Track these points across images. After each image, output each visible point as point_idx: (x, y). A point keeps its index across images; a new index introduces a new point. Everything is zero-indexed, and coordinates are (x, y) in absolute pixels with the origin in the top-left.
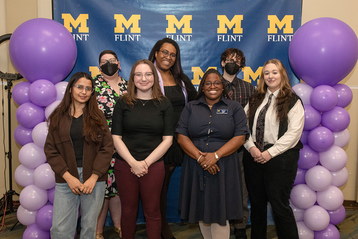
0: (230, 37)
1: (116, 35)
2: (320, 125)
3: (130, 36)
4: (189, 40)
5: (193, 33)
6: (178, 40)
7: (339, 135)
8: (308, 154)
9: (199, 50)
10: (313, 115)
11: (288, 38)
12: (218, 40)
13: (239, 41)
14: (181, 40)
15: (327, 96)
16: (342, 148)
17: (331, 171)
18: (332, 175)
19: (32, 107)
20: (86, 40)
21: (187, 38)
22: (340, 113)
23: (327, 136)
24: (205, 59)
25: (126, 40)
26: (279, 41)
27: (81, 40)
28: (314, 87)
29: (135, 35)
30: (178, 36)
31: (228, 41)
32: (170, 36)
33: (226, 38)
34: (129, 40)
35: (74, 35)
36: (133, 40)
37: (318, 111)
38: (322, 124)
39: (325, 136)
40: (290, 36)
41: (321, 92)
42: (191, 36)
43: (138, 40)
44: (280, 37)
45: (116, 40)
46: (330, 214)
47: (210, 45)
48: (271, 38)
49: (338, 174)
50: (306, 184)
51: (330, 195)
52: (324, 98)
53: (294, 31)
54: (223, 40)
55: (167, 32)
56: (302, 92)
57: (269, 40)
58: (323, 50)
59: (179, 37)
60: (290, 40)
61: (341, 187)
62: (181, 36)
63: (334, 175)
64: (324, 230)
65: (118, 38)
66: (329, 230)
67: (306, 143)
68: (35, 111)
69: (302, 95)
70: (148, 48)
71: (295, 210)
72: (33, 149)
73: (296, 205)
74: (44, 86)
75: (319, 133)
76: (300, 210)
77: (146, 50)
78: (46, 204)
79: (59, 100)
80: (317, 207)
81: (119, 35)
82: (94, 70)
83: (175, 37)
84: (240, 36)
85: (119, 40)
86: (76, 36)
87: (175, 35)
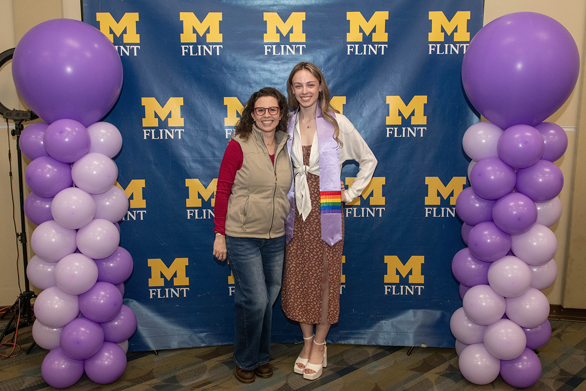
0: (367, 47)
2: (514, 191)
4: (301, 53)
5: (307, 42)
6: (283, 54)
7: (545, 206)
8: (494, 237)
10: (503, 174)
11: (461, 49)
12: (349, 53)
13: (383, 53)
14: (287, 54)
15: (526, 142)
16: (548, 227)
17: (530, 265)
18: (532, 272)
19: (51, 165)
20: (135, 55)
21: (297, 50)
22: (547, 170)
23: (525, 209)
25: (200, 54)
26: (446, 53)
27: (128, 55)
28: (504, 128)
29: (214, 46)
30: (282, 46)
32: (270, 46)
33: (361, 49)
34: (204, 55)
35: (116, 47)
36: (211, 54)
37: (511, 167)
38: (516, 189)
39: (521, 208)
40: (465, 45)
41: (517, 136)
42: (305, 46)
43: (218, 54)
44: (449, 47)
45: (183, 54)
46: (526, 333)
47: (334, 60)
48: (434, 49)
49: (541, 269)
50: (489, 284)
51: (528, 303)
52: (520, 145)
53: (471, 37)
54: (357, 53)
55: (265, 41)
56: (484, 136)
57: (430, 53)
58: (519, 66)
59: (285, 48)
60: (465, 53)
61: (545, 290)
62: (288, 47)
63: (535, 270)
64: (518, 359)
66: (525, 358)
67: (491, 219)
68: (55, 170)
69: (484, 141)
70: (235, 67)
71: (470, 325)
72: (53, 231)
73: (471, 318)
74: (68, 129)
75: (512, 204)
76: (477, 327)
77: (232, 69)
78: (77, 317)
79: (94, 152)
80: (506, 322)
81: (187, 46)
82: (150, 104)
83: (278, 49)
84: (383, 46)
85: (187, 54)
86: (119, 48)
87: (278, 46)
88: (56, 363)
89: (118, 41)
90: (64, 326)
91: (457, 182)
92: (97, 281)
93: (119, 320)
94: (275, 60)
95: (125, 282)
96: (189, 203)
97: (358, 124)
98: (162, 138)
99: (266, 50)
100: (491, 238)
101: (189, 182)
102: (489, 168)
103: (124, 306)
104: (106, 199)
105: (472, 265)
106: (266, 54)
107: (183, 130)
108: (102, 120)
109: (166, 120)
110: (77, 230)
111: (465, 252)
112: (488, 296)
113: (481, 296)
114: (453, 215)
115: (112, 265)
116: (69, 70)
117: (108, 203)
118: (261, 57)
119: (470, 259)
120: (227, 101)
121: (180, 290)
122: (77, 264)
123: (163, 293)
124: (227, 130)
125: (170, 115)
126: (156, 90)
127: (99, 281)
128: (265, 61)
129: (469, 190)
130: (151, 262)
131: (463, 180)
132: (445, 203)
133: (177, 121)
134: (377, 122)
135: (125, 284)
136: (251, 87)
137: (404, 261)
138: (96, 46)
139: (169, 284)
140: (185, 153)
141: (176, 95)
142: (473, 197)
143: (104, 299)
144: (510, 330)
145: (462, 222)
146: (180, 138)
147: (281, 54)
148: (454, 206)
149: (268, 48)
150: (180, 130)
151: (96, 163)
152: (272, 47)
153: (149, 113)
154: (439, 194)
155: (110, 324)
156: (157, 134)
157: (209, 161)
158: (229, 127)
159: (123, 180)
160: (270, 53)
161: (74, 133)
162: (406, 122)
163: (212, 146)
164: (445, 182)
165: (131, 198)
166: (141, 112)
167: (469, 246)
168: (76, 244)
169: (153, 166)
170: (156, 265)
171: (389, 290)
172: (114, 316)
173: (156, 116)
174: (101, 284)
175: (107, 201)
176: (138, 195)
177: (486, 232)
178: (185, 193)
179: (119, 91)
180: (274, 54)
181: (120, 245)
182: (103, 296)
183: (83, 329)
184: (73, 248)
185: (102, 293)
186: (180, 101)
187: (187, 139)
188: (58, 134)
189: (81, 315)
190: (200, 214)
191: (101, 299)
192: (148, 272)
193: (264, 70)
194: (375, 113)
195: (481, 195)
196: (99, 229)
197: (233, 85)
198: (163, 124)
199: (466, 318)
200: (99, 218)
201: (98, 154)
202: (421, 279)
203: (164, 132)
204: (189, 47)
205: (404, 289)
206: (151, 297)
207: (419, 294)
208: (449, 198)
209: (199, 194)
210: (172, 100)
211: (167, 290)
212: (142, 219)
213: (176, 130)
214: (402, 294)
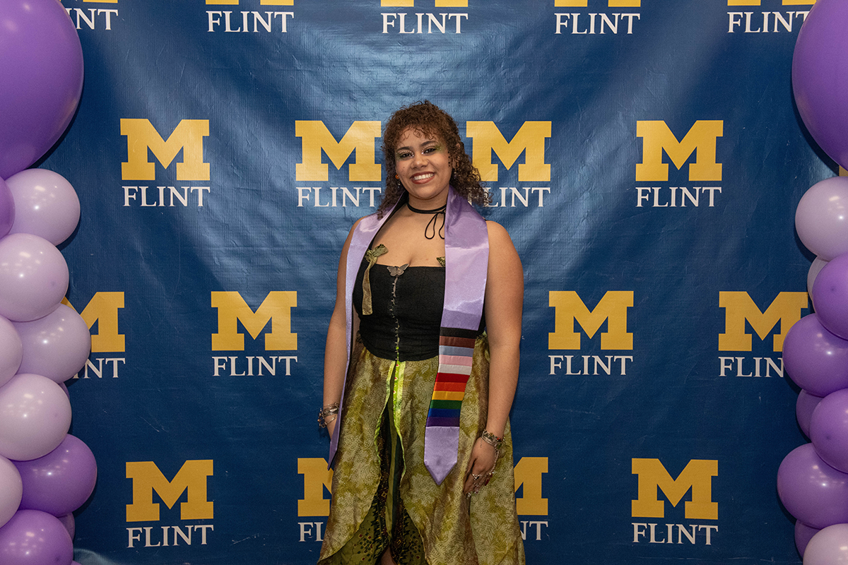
0: (598, 19)
1: (210, 13)
3: (257, 15)
4: (458, 31)
5: (472, 7)
6: (420, 31)
9: (492, 67)
11: (798, 21)
12: (558, 31)
13: (630, 31)
14: (430, 32)
20: (108, 27)
21: (451, 23)
24: (512, 95)
25: (246, 30)
26: (766, 30)
27: (93, 28)
29: (276, 13)
30: (420, 16)
31: (592, 31)
32: (395, 15)
33: (584, 23)
34: (256, 30)
35: (68, 10)
36: (268, 28)
40: (806, 14)
42: (466, 15)
43: (284, 30)
44: (772, 17)
45: (211, 29)
47: (529, 44)
48: (739, 23)
54: (575, 31)
55: (384, 4)
56: (841, 207)
57: (731, 30)
59: (425, 19)
62: (431, 17)
65: (218, 22)
69: (841, 218)
70: (320, 59)
77: (314, 62)
79: (20, 232)
81: (220, 13)
82: (138, 132)
83: (411, 21)
84: (631, 16)
85: (220, 28)
86: (73, 14)
87: (411, 13)
91: (788, 305)
92: (19, 509)
94: (404, 44)
95: (77, 513)
96: (219, 342)
97: (577, 180)
98: (162, 204)
99: (385, 24)
101: (217, 299)
103: (74, 564)
104: (44, 332)
105: (822, 480)
106: (385, 31)
107: (208, 188)
108: (35, 165)
109: (172, 166)
111: (804, 453)
114: (781, 374)
115: (50, 474)
117: (45, 342)
118: (374, 37)
119: (816, 467)
120: (303, 128)
121: (193, 529)
123: (156, 536)
124: (300, 190)
125: (180, 157)
126: (152, 101)
127: (22, 508)
128: (379, 47)
129: (812, 320)
130: (134, 470)
131: (800, 300)
132: (762, 347)
133: (196, 169)
134: (617, 174)
135: (75, 517)
136: (352, 99)
137: (675, 470)
139: (170, 515)
140: (212, 238)
141: (194, 114)
142: (820, 335)
143: (35, 546)
145: (797, 389)
146: (201, 204)
147: (416, 31)
148: (780, 354)
149: (390, 19)
150: (200, 189)
151: (25, 255)
152: (398, 17)
153: (136, 151)
154: (749, 329)
156: (152, 196)
157: (260, 254)
158: (306, 184)
159: (78, 295)
160: (394, 30)
162: (679, 176)
163: (268, 222)
164: (763, 303)
165: (94, 330)
166: (119, 149)
167: (813, 440)
169: (143, 264)
170: (143, 474)
171: (643, 533)
173: (151, 157)
174: (28, 516)
175: (44, 337)
176: (110, 324)
178: (210, 320)
179: (75, 103)
180: (402, 31)
181: (70, 432)
182: (32, 541)
185: (30, 534)
186: (203, 127)
187: (216, 207)
190: (242, 366)
191: (26, 548)
192: (125, 491)
193: (381, 64)
194: (612, 157)
195: (836, 332)
196: (28, 396)
197: (315, 95)
198: (166, 176)
200: (27, 373)
201: (30, 237)
202: (712, 511)
203: (167, 193)
204: (224, 15)
205: (675, 530)
206: (131, 545)
207: (708, 542)
208: (770, 337)
209: (239, 323)
210: (185, 124)
211: (165, 529)
212: (116, 375)
213: (192, 188)
214: (670, 541)
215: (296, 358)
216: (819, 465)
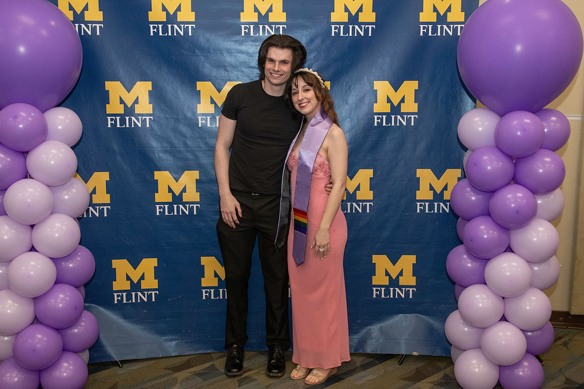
0: (353, 28)
1: (151, 26)
2: (512, 182)
5: (288, 22)
6: (261, 34)
7: (546, 199)
8: (491, 232)
10: (500, 163)
11: (455, 30)
12: (333, 35)
13: (370, 35)
14: (266, 35)
15: (524, 130)
16: (550, 221)
17: (530, 262)
18: (532, 270)
19: (3, 153)
20: (98, 34)
21: (277, 30)
22: (548, 160)
23: (524, 201)
25: (170, 34)
26: (439, 34)
27: (90, 34)
28: (502, 115)
29: (186, 26)
30: (261, 26)
31: (351, 35)
32: (248, 26)
33: (346, 30)
34: (175, 35)
35: (77, 25)
36: (182, 33)
37: (510, 157)
38: (515, 180)
39: (520, 200)
40: (459, 26)
41: (515, 123)
42: (285, 26)
43: (190, 34)
44: (442, 28)
45: (152, 34)
46: (527, 337)
47: (318, 42)
48: (425, 30)
49: (542, 267)
50: (486, 284)
51: (528, 304)
52: (519, 133)
53: (466, 17)
54: (342, 35)
55: (242, 20)
56: (480, 123)
57: (421, 34)
58: (519, 48)
59: (264, 28)
60: (459, 34)
61: (548, 289)
62: (267, 27)
63: (536, 268)
64: (517, 364)
65: (155, 30)
66: (526, 364)
67: (487, 213)
68: (8, 159)
69: (480, 129)
70: (209, 49)
71: (466, 329)
72: (6, 227)
73: (467, 321)
74: (23, 114)
75: (509, 196)
76: (474, 330)
77: (206, 51)
78: (32, 323)
79: (51, 140)
80: (504, 324)
81: (156, 25)
82: (114, 88)
83: (256, 29)
84: (370, 27)
85: (156, 34)
86: (80, 27)
87: (256, 25)
88: (8, 375)
89: (79, 18)
90: (18, 334)
91: (452, 175)
92: (55, 283)
93: (79, 327)
94: (253, 41)
95: (86, 285)
96: (158, 198)
97: (344, 112)
98: (128, 126)
99: (243, 31)
100: (488, 233)
101: (158, 175)
102: (486, 158)
103: (84, 310)
104: (65, 192)
105: (468, 263)
106: (243, 34)
107: (152, 118)
108: (59, 105)
109: (133, 106)
110: (32, 226)
111: (460, 249)
112: (485, 296)
113: (478, 296)
114: (447, 211)
115: (71, 265)
116: (22, 49)
117: (66, 197)
118: (237, 38)
119: (465, 256)
120: (200, 85)
121: (147, 293)
122: (33, 263)
123: (129, 297)
124: (200, 118)
125: (136, 101)
126: (121, 73)
127: (57, 282)
128: (241, 43)
129: (465, 182)
130: (117, 264)
131: (458, 172)
133: (145, 107)
134: (364, 109)
135: (85, 287)
136: (226, 70)
137: (394, 261)
138: (53, 23)
139: (136, 287)
140: (154, 143)
141: (144, 79)
142: (469, 189)
143: (64, 302)
144: (508, 333)
145: (457, 217)
146: (148, 126)
147: (259, 34)
148: (448, 201)
149: (245, 28)
150: (148, 118)
151: (54, 151)
152: (250, 27)
153: (114, 98)
154: (431, 188)
155: (69, 332)
156: (123, 122)
157: (180, 152)
158: (203, 115)
159: (84, 171)
160: (247, 34)
161: (30, 119)
162: (396, 110)
163: (181, 134)
164: (439, 175)
165: (94, 191)
166: (105, 98)
167: (464, 243)
168: (32, 242)
169: (119, 157)
170: (121, 266)
171: (378, 293)
172: (74, 321)
173: (122, 101)
174: (59, 286)
175: (66, 194)
176: (102, 189)
177: (482, 227)
178: (154, 186)
179: (78, 72)
180: (252, 34)
181: (80, 244)
182: (62, 299)
183: (39, 336)
184: (29, 247)
185: (61, 296)
186: (148, 85)
187: (156, 127)
188: (11, 119)
189: (36, 320)
190: (171, 210)
191: (60, 303)
192: (112, 274)
193: (241, 52)
194: (361, 100)
195: (476, 187)
196: (58, 225)
197: (207, 68)
198: (129, 111)
199: (462, 321)
200: (57, 213)
201: (56, 142)
202: (413, 281)
203: (130, 120)
204: (158, 26)
205: (394, 291)
206: (116, 302)
207: (411, 297)
208: (442, 192)
209: (169, 187)
210: (139, 84)
211: (133, 294)
212: (106, 215)
213: (143, 118)
214: (392, 297)
215: (199, 205)
216: (467, 255)
